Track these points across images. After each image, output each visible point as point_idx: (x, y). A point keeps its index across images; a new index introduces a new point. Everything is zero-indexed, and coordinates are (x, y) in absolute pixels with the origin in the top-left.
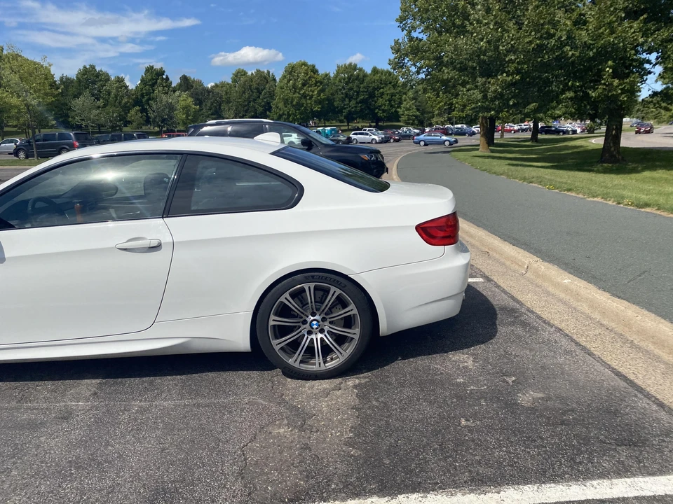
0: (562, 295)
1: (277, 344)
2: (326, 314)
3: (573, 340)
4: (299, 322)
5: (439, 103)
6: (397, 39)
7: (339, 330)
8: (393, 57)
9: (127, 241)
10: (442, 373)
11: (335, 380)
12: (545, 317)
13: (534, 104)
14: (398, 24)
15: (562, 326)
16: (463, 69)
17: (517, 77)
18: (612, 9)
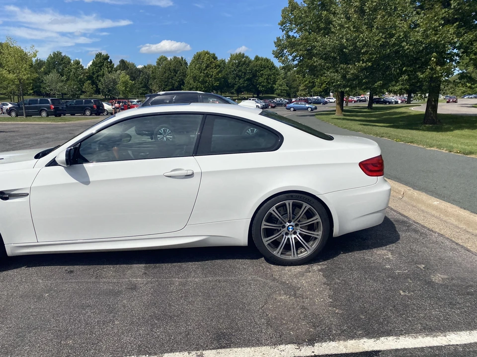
0: (434, 212)
1: (266, 241)
2: (298, 222)
3: (454, 242)
4: (280, 227)
5: (305, 81)
6: (278, 37)
7: (306, 232)
8: (275, 49)
9: (171, 171)
10: (374, 262)
11: (304, 266)
12: (428, 226)
13: (380, 82)
14: (280, 26)
15: (442, 232)
16: (326, 58)
17: (369, 64)
18: (436, 18)
